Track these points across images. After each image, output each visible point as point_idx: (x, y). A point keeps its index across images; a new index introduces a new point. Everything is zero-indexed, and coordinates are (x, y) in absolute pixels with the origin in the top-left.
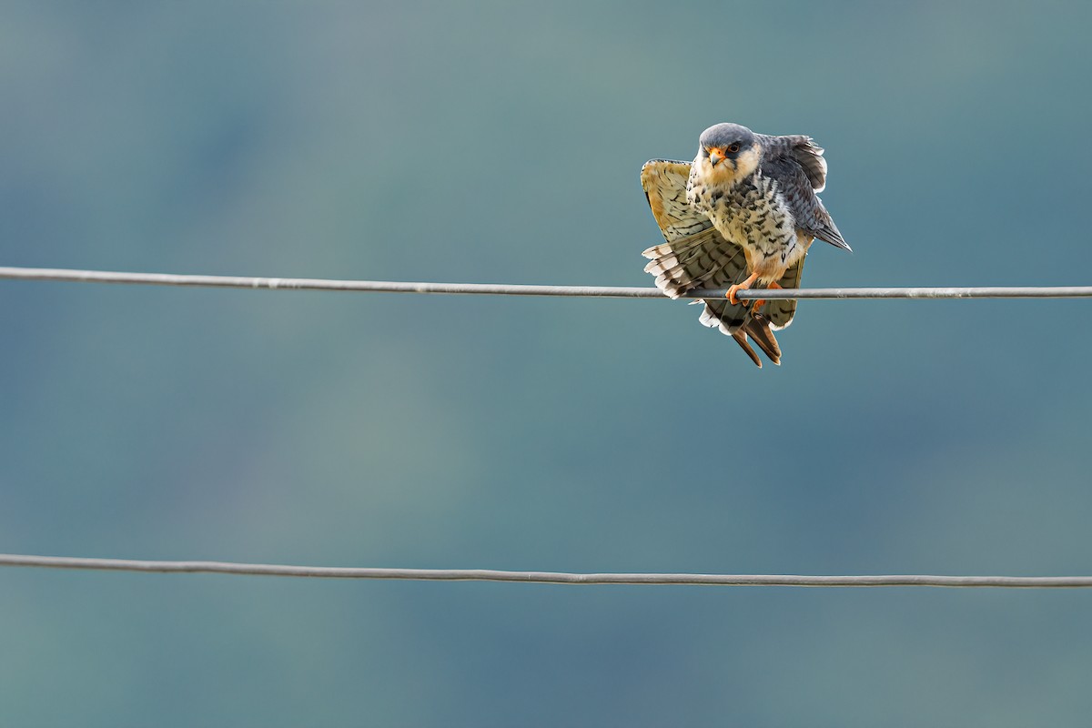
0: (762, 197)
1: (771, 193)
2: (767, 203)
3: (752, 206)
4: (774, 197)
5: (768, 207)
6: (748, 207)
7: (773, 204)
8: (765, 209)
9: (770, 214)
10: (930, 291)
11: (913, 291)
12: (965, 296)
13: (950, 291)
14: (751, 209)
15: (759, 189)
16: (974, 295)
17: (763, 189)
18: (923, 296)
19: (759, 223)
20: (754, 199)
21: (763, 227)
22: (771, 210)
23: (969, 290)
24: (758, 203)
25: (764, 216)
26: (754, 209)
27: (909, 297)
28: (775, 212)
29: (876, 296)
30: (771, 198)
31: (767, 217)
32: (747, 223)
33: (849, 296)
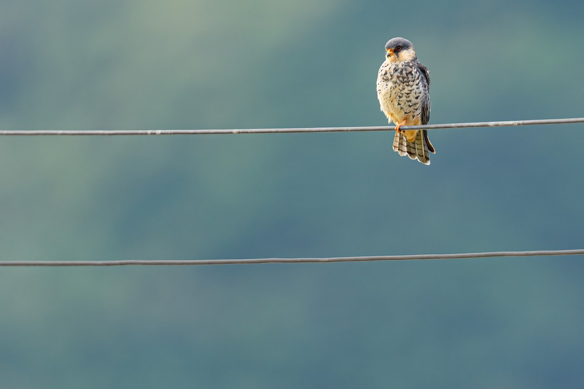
0: (413, 81)
1: (418, 81)
2: (415, 85)
3: (407, 84)
4: (419, 83)
5: (415, 87)
6: (405, 83)
7: (417, 86)
8: (413, 87)
9: (414, 91)
10: (500, 123)
11: (492, 123)
12: (519, 124)
13: (511, 122)
14: (406, 85)
15: (414, 76)
16: (523, 124)
17: (415, 77)
18: (497, 125)
19: (408, 94)
20: (409, 81)
21: (409, 97)
22: (415, 89)
23: (521, 122)
24: (411, 83)
25: (411, 91)
26: (408, 86)
27: (490, 126)
28: (417, 90)
29: (472, 126)
30: (417, 83)
31: (412, 92)
32: (402, 92)
33: (458, 127)
